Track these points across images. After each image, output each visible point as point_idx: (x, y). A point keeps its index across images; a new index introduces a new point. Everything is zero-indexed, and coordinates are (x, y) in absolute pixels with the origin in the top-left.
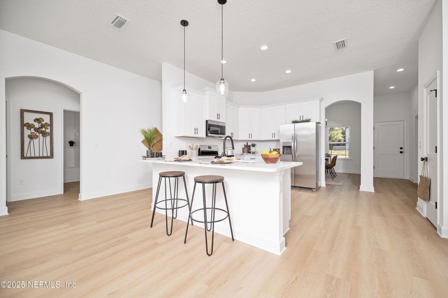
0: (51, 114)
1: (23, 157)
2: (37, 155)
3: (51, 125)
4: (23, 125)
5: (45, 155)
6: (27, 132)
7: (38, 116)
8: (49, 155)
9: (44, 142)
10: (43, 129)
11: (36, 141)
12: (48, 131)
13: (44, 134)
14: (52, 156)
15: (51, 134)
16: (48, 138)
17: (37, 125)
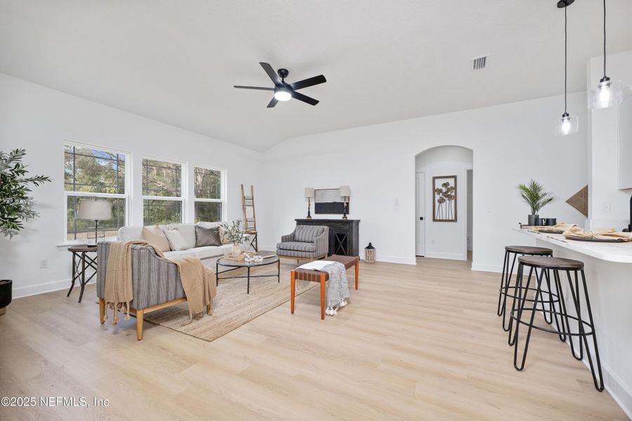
0: (455, 177)
1: (434, 220)
2: (444, 218)
3: (455, 188)
4: (435, 191)
5: (450, 219)
6: (437, 197)
7: (445, 181)
8: (454, 219)
9: (450, 205)
10: (449, 193)
11: (444, 204)
12: (453, 194)
13: (450, 197)
14: (455, 220)
15: (455, 197)
16: (453, 201)
17: (444, 190)
